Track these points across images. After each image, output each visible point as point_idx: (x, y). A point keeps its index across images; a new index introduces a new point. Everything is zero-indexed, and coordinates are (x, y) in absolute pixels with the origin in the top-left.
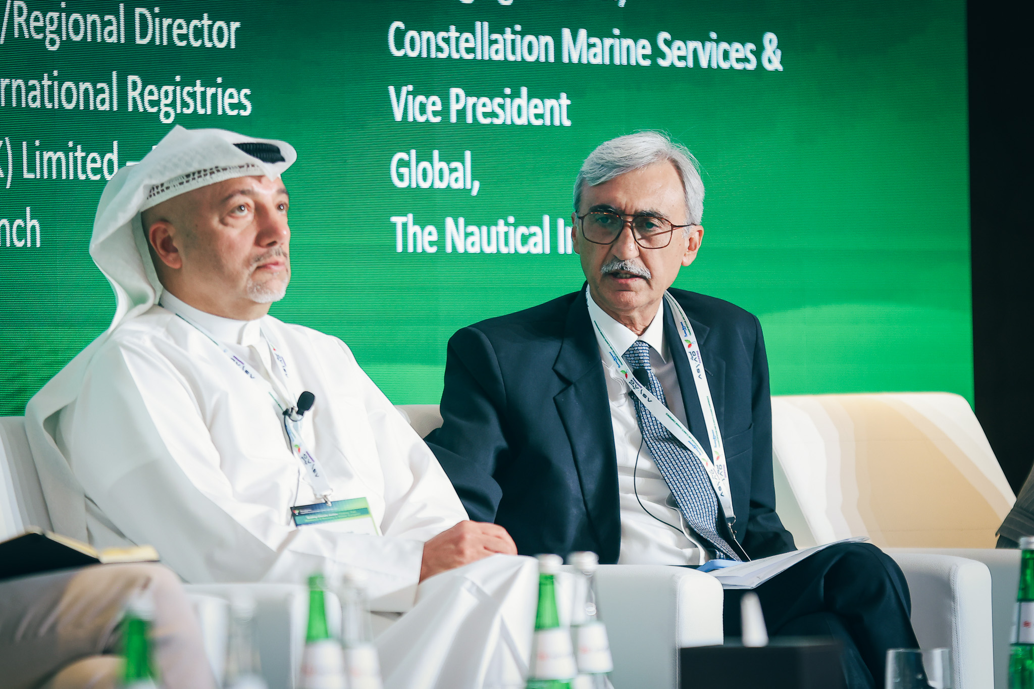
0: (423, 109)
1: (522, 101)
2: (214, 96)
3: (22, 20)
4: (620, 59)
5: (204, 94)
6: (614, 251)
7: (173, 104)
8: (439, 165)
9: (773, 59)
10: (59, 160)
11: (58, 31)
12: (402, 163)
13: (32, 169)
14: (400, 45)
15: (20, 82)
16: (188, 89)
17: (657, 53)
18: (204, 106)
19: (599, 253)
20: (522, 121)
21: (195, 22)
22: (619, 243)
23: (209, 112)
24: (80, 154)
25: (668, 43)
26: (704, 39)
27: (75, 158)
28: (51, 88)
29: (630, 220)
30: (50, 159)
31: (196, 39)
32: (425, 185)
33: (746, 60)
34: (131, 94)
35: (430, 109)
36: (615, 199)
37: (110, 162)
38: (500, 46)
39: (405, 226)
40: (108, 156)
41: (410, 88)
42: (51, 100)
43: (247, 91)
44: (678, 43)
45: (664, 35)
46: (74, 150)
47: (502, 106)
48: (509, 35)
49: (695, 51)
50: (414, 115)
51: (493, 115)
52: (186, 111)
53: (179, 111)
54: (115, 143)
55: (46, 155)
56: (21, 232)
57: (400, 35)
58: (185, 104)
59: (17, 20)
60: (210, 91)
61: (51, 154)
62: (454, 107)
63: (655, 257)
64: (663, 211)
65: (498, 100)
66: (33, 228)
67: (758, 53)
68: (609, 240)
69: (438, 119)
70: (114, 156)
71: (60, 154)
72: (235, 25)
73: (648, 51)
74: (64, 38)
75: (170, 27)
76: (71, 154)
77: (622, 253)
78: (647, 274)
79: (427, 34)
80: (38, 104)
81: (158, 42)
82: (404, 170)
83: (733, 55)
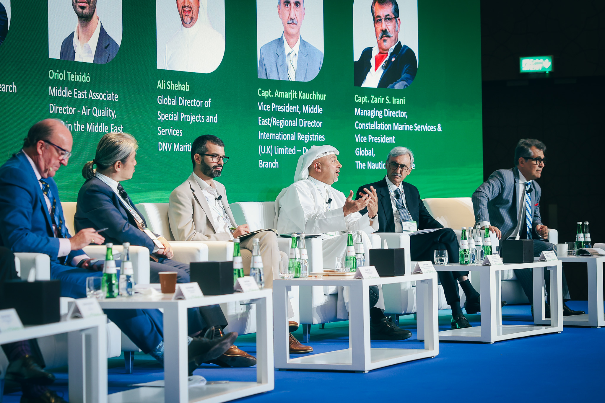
0: (362, 139)
1: (384, 138)
2: (317, 137)
3: (275, 122)
4: (406, 129)
5: (314, 137)
6: (395, 171)
7: (308, 139)
8: (366, 151)
9: (440, 129)
10: (283, 150)
11: (283, 124)
12: (358, 150)
13: (277, 152)
14: (357, 126)
15: (274, 134)
16: (311, 135)
17: (414, 128)
18: (314, 139)
19: (392, 171)
20: (384, 142)
21: (312, 122)
22: (397, 170)
23: (315, 140)
24: (287, 149)
25: (417, 126)
26: (425, 125)
27: (286, 150)
28: (281, 135)
29: (399, 165)
30: (281, 150)
31: (313, 125)
32: (363, 155)
33: (434, 129)
34: (298, 136)
35: (364, 139)
36: (397, 161)
37: (294, 150)
38: (379, 126)
39: (358, 163)
40: (293, 149)
41: (360, 135)
42: (281, 138)
43: (324, 136)
44: (419, 126)
45: (416, 124)
46: (286, 148)
47: (380, 139)
48: (381, 124)
49: (422, 127)
50: (361, 140)
51: (378, 140)
52: (310, 140)
53: (309, 140)
54: (295, 146)
55: (280, 149)
56: (274, 165)
57: (358, 124)
58: (310, 139)
59: (274, 122)
60: (316, 136)
61: (281, 149)
62: (369, 139)
63: (403, 173)
64: (406, 164)
65: (379, 137)
66: (277, 164)
67: (437, 128)
68: (394, 169)
69: (366, 141)
70: (295, 149)
71: (283, 149)
72: (321, 122)
73: (412, 127)
74: (284, 125)
75: (307, 123)
76: (285, 149)
77: (397, 172)
78: (401, 176)
79: (363, 124)
80: (278, 139)
81: (304, 126)
82: (358, 152)
83: (431, 128)
